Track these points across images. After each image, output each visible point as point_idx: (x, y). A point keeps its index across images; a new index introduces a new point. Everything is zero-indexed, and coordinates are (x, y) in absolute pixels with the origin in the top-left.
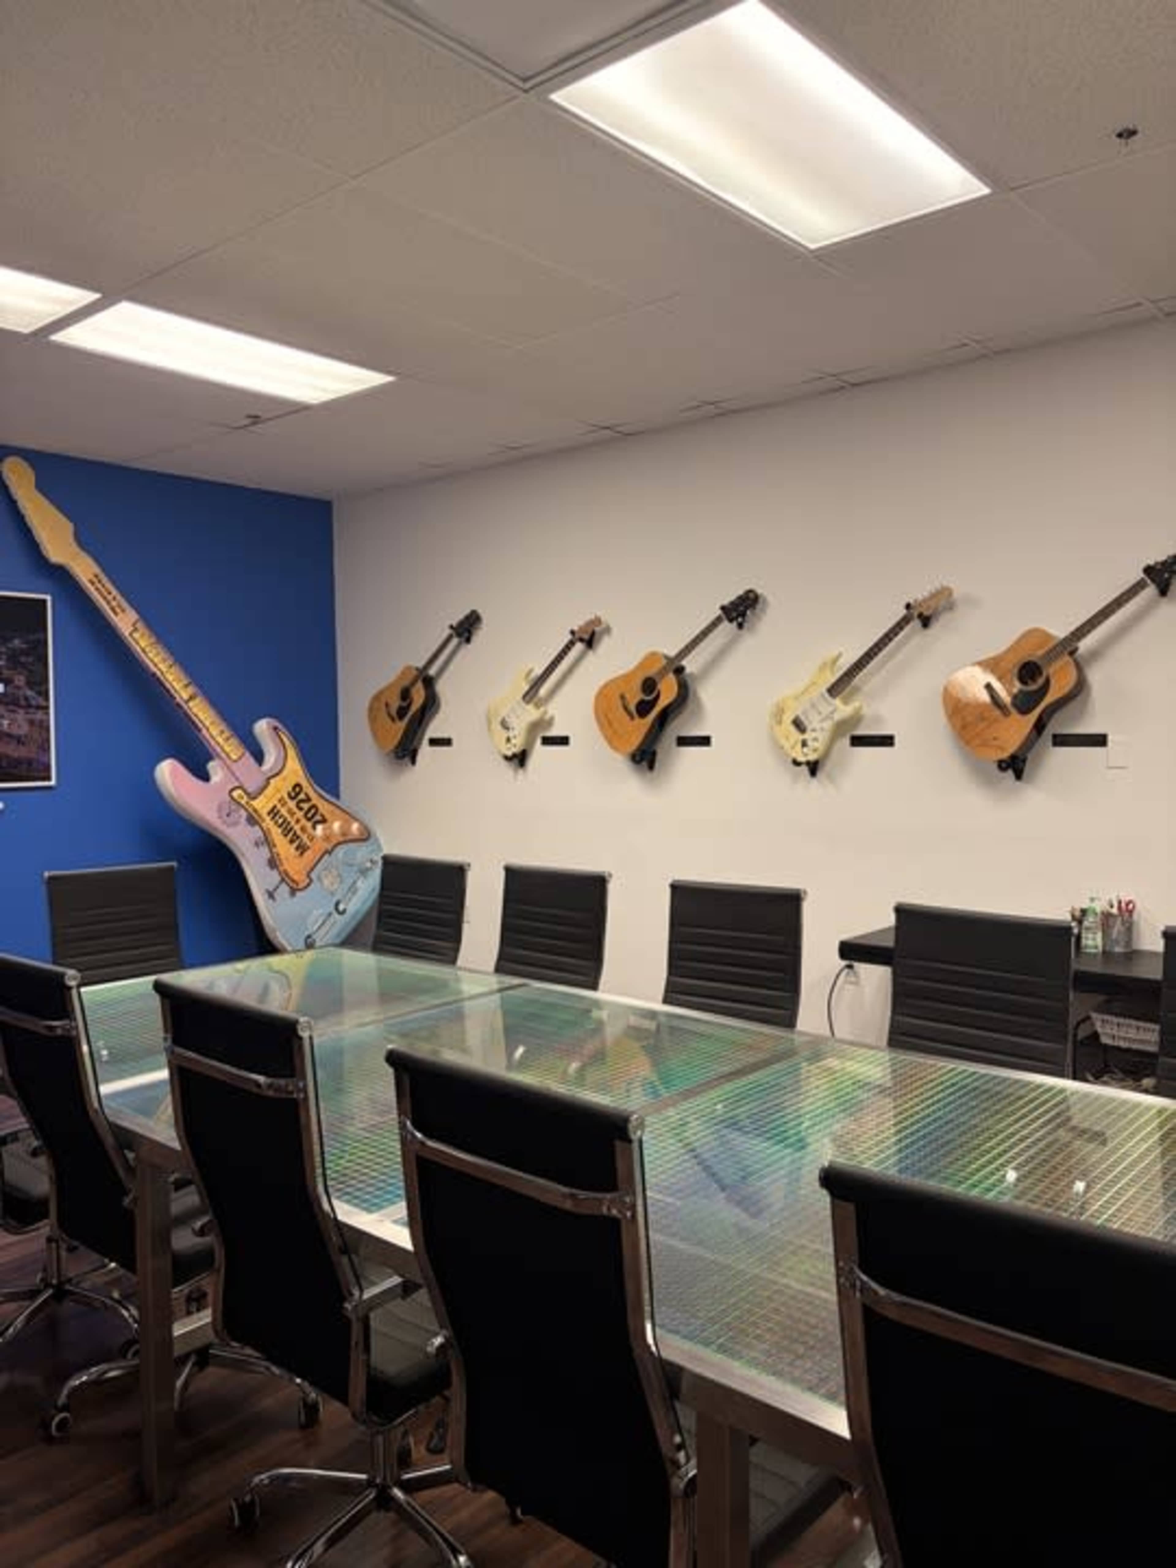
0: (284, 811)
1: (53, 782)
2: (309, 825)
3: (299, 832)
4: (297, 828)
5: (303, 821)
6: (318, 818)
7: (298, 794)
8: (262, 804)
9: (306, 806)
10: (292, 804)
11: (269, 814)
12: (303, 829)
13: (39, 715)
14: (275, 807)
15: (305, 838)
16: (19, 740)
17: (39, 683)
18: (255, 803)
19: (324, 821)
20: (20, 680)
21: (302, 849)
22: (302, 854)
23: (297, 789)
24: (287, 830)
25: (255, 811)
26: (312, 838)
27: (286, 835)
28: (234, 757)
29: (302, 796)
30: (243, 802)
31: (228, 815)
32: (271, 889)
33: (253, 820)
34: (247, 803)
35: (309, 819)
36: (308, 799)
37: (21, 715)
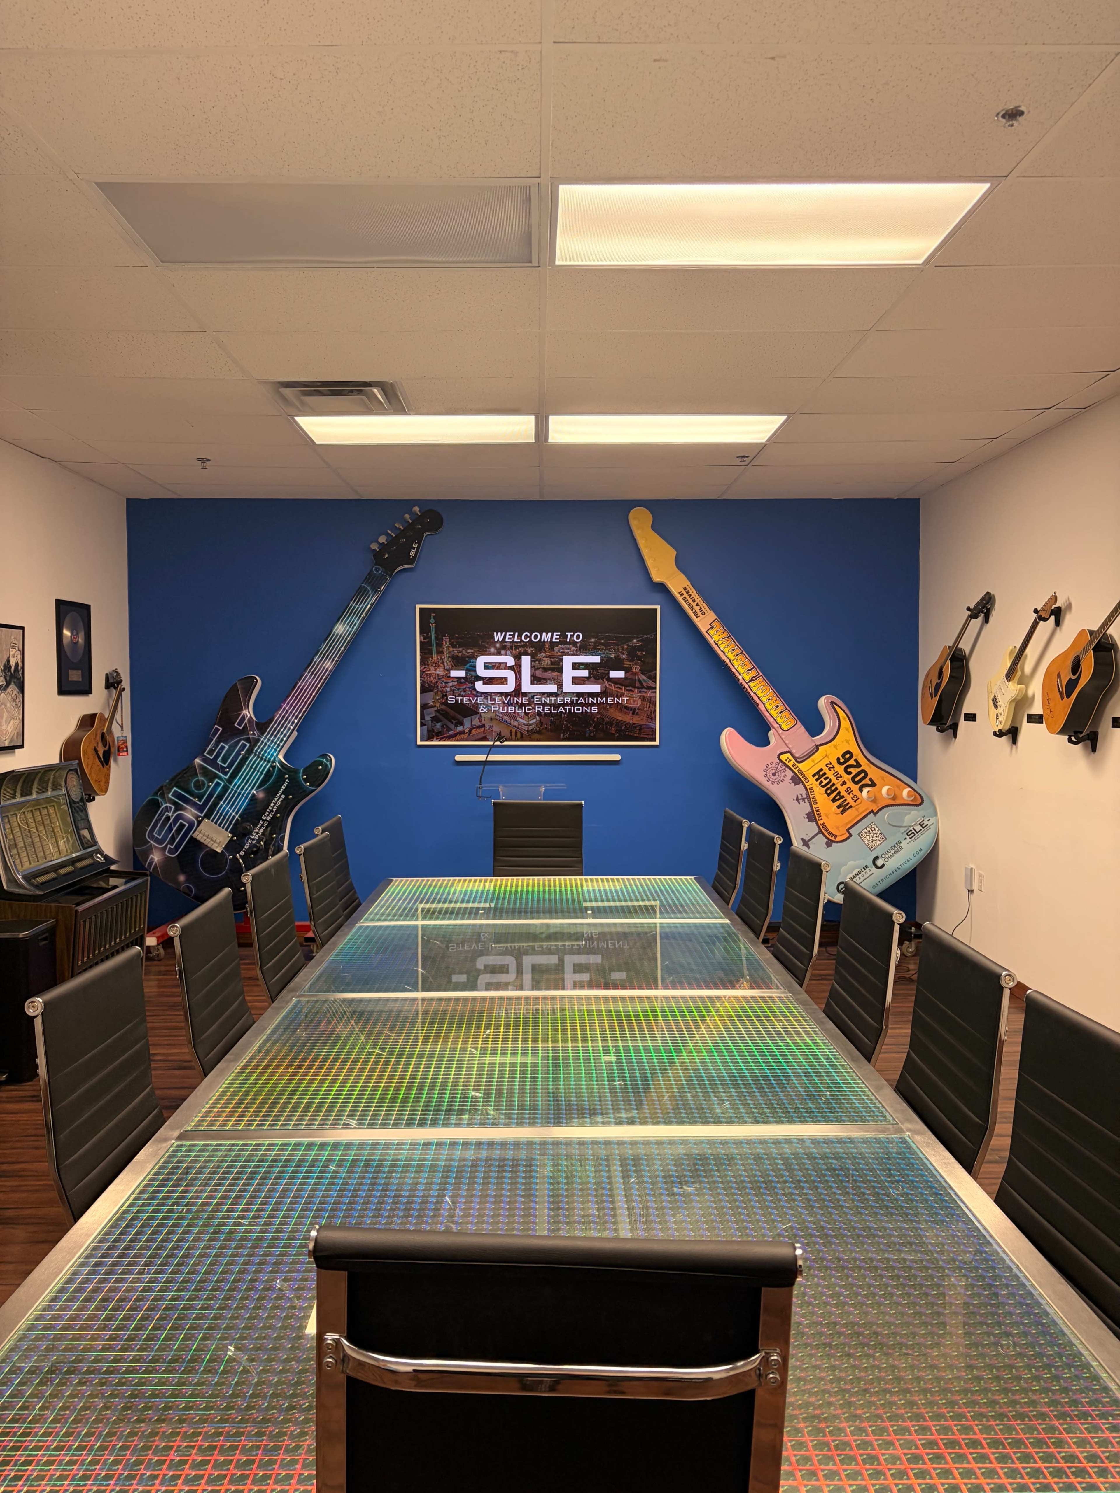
0: (830, 774)
1: (657, 743)
2: (855, 788)
3: (843, 793)
4: (842, 790)
5: (850, 784)
6: (867, 781)
7: (846, 761)
8: (808, 768)
9: (854, 771)
10: (840, 769)
11: (814, 776)
12: (849, 791)
13: (649, 693)
14: (821, 770)
15: (849, 799)
16: (634, 711)
17: (649, 670)
18: (800, 765)
19: (873, 784)
20: (636, 668)
21: (844, 808)
22: (843, 812)
23: (848, 756)
24: (830, 790)
25: (800, 771)
26: (856, 799)
27: (829, 795)
28: (785, 727)
29: (852, 762)
30: (790, 764)
31: (774, 774)
32: (807, 839)
33: (796, 780)
34: (793, 766)
35: (856, 783)
36: (858, 765)
37: (636, 694)
